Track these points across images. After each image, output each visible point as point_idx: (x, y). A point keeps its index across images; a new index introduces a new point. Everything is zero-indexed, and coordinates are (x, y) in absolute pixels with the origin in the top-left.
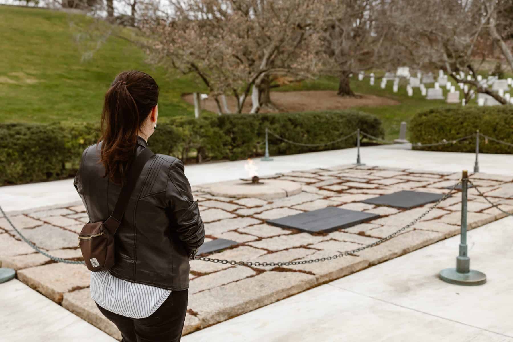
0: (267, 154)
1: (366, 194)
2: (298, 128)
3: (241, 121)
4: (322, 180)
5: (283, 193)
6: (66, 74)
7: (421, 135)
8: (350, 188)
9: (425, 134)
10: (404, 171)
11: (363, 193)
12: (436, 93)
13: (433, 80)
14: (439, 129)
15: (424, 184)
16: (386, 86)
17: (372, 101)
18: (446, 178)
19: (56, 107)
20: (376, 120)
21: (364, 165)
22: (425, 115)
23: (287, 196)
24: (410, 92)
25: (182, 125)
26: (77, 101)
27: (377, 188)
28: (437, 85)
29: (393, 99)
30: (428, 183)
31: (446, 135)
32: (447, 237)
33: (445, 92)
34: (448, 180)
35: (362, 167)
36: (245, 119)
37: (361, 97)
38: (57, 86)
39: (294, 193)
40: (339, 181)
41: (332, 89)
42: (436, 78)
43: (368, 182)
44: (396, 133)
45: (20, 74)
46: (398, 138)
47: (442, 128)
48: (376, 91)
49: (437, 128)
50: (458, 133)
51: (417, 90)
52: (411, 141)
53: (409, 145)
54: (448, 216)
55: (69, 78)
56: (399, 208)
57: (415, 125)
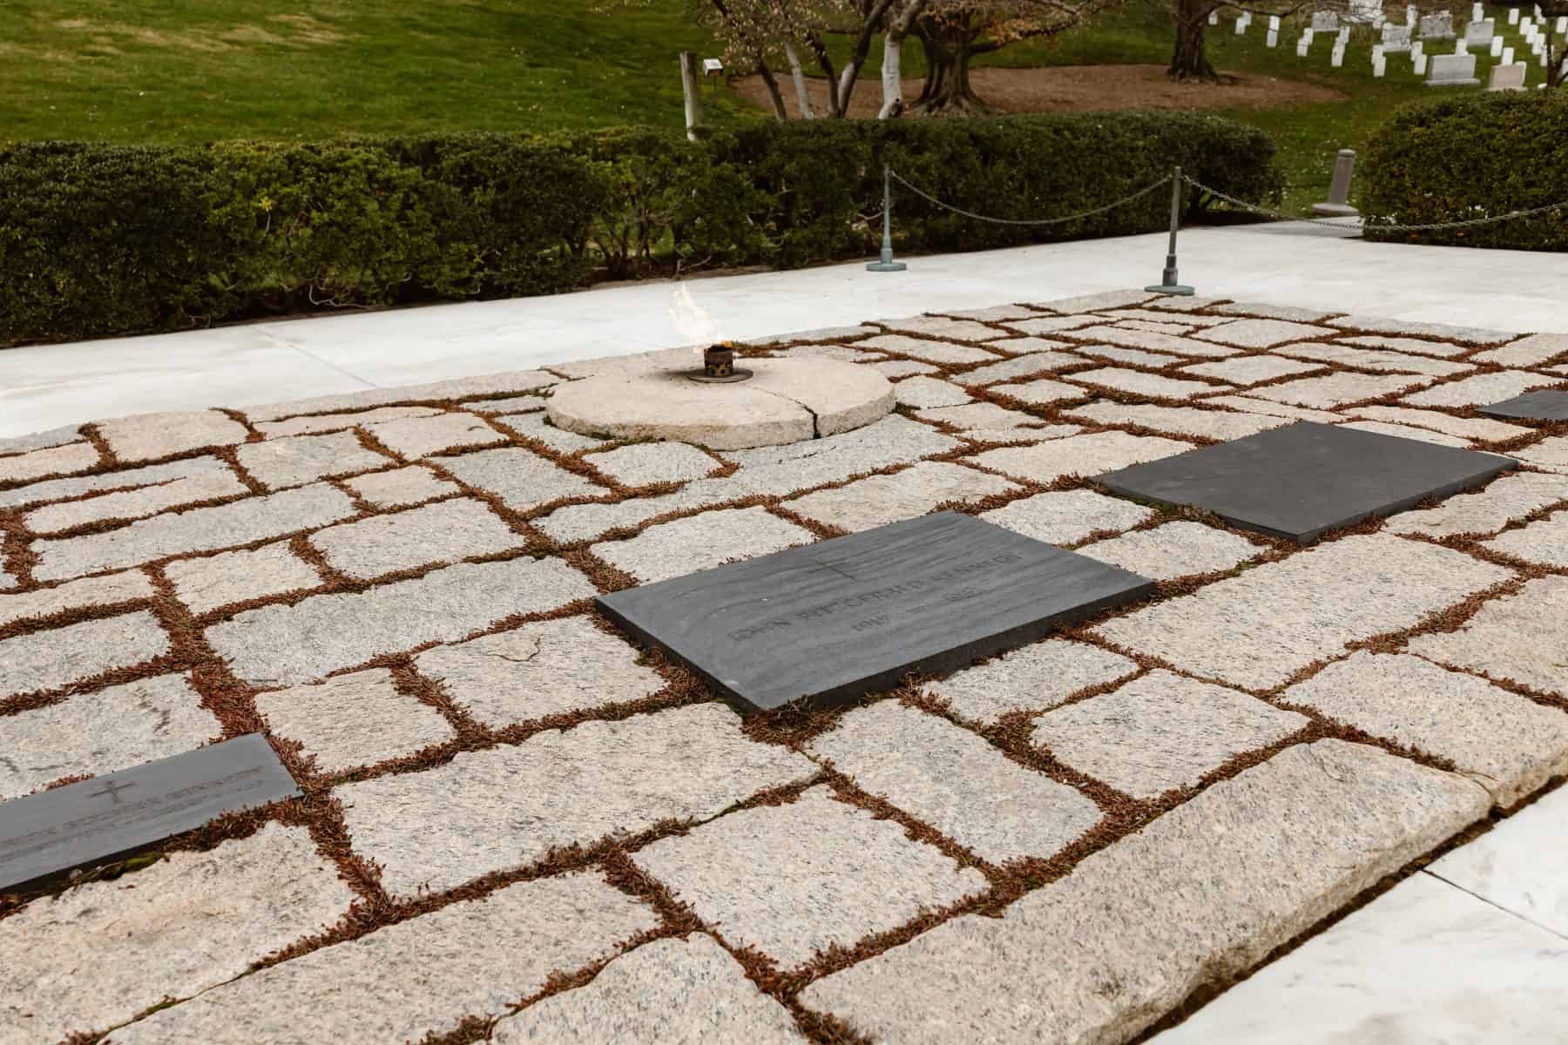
0: (887, 250)
1: (1143, 432)
2: (1000, 167)
3: (810, 143)
4: (1010, 356)
5: (799, 425)
6: (422, 20)
7: (1400, 188)
8: (1097, 394)
9: (1414, 186)
10: (1320, 323)
11: (1131, 429)
12: (1457, 66)
13: (1451, 33)
14: (1465, 171)
15: (1394, 384)
16: (1310, 49)
17: (1264, 92)
18: (1484, 357)
19: (366, 105)
20: (1257, 141)
21: (1189, 293)
22: (1422, 122)
23: (817, 436)
24: (1379, 65)
25: (615, 152)
26: (431, 89)
27: (1194, 403)
28: (1462, 45)
29: (1327, 86)
30: (1412, 381)
31: (1489, 190)
32: (1505, 803)
33: (1485, 62)
34: (1493, 368)
35: (1177, 302)
36: (827, 135)
37: (1234, 81)
38: (389, 50)
39: (849, 425)
40: (1065, 360)
41: (1155, 60)
42: (1460, 27)
43: (1169, 373)
44: (1320, 183)
45: (300, 19)
46: (1324, 200)
47: (1475, 167)
48: (1283, 63)
49: (1455, 167)
50: (1529, 185)
51: (1399, 61)
52: (1364, 210)
53: (1356, 222)
54: (1506, 604)
55: (430, 31)
56: (1258, 534)
57: (1383, 158)
